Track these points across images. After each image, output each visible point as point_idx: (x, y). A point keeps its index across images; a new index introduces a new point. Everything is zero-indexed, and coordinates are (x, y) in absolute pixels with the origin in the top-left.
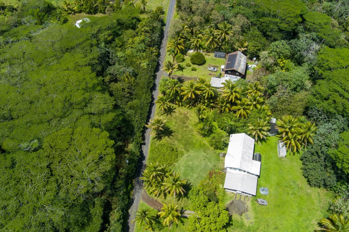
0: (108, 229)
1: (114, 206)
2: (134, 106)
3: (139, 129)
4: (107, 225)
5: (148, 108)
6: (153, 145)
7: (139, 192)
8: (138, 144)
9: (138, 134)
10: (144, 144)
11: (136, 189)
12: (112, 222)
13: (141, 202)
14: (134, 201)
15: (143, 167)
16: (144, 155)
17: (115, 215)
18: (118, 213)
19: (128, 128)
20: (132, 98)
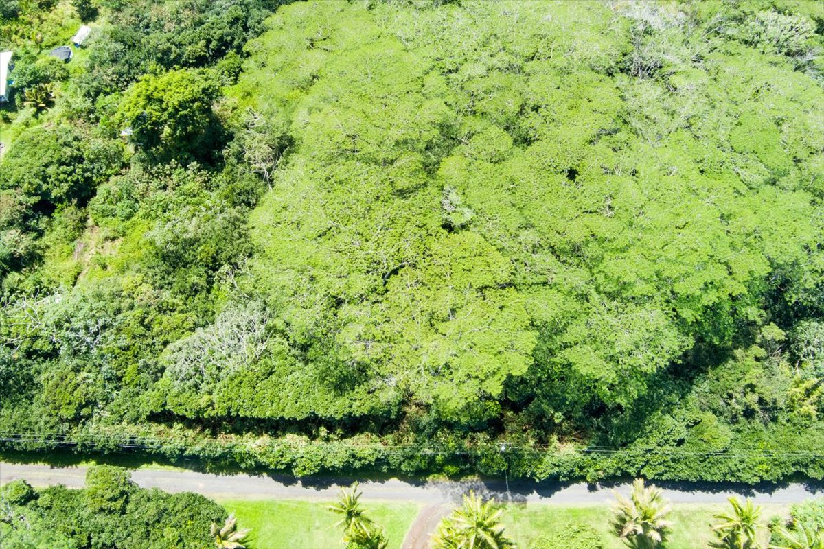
0: (331, 436)
1: (389, 438)
2: (702, 432)
3: (628, 462)
4: (339, 431)
5: (716, 478)
6: (593, 516)
7: (445, 495)
8: (581, 468)
9: (609, 463)
10: (592, 488)
11: (452, 487)
12: (350, 442)
13: (420, 506)
14: (420, 488)
15: (518, 496)
16: (557, 493)
17: (366, 446)
18: (371, 452)
19: (620, 430)
20: (737, 422)
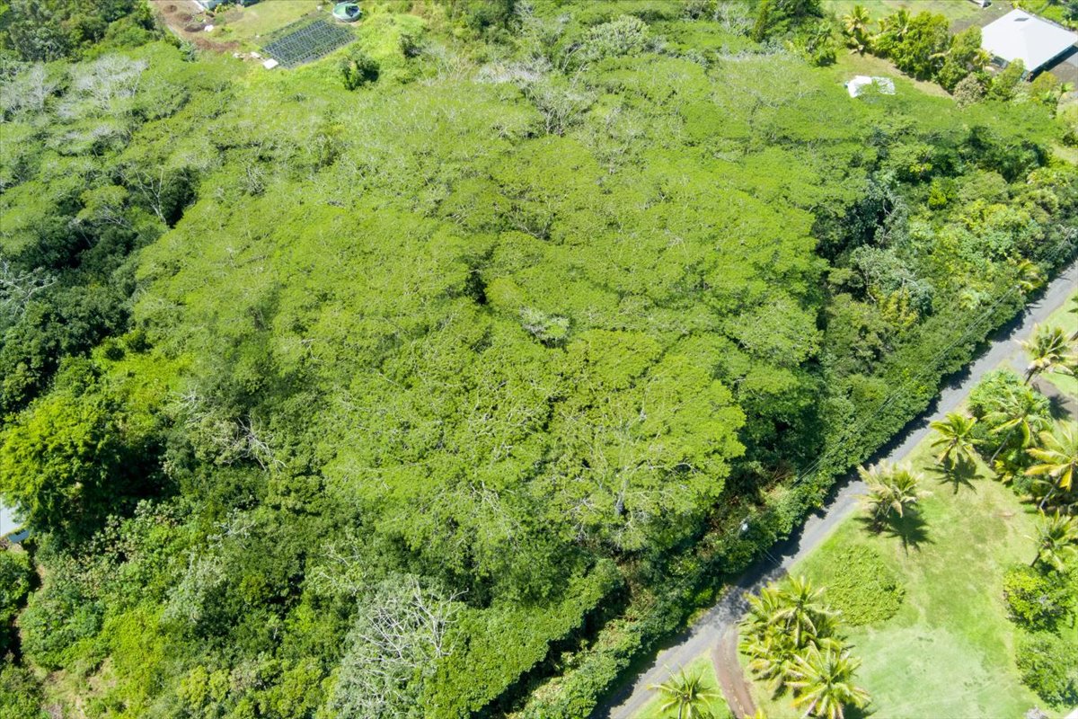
0: (579, 655)
1: (631, 611)
2: (862, 394)
3: (834, 464)
4: (584, 642)
5: (901, 425)
6: (844, 536)
7: (717, 626)
8: (804, 500)
9: (824, 476)
10: (821, 514)
11: (716, 613)
12: (601, 646)
13: (707, 656)
14: (690, 640)
15: (774, 572)
16: (801, 542)
17: (618, 636)
18: (630, 636)
19: (806, 441)
20: (875, 368)
